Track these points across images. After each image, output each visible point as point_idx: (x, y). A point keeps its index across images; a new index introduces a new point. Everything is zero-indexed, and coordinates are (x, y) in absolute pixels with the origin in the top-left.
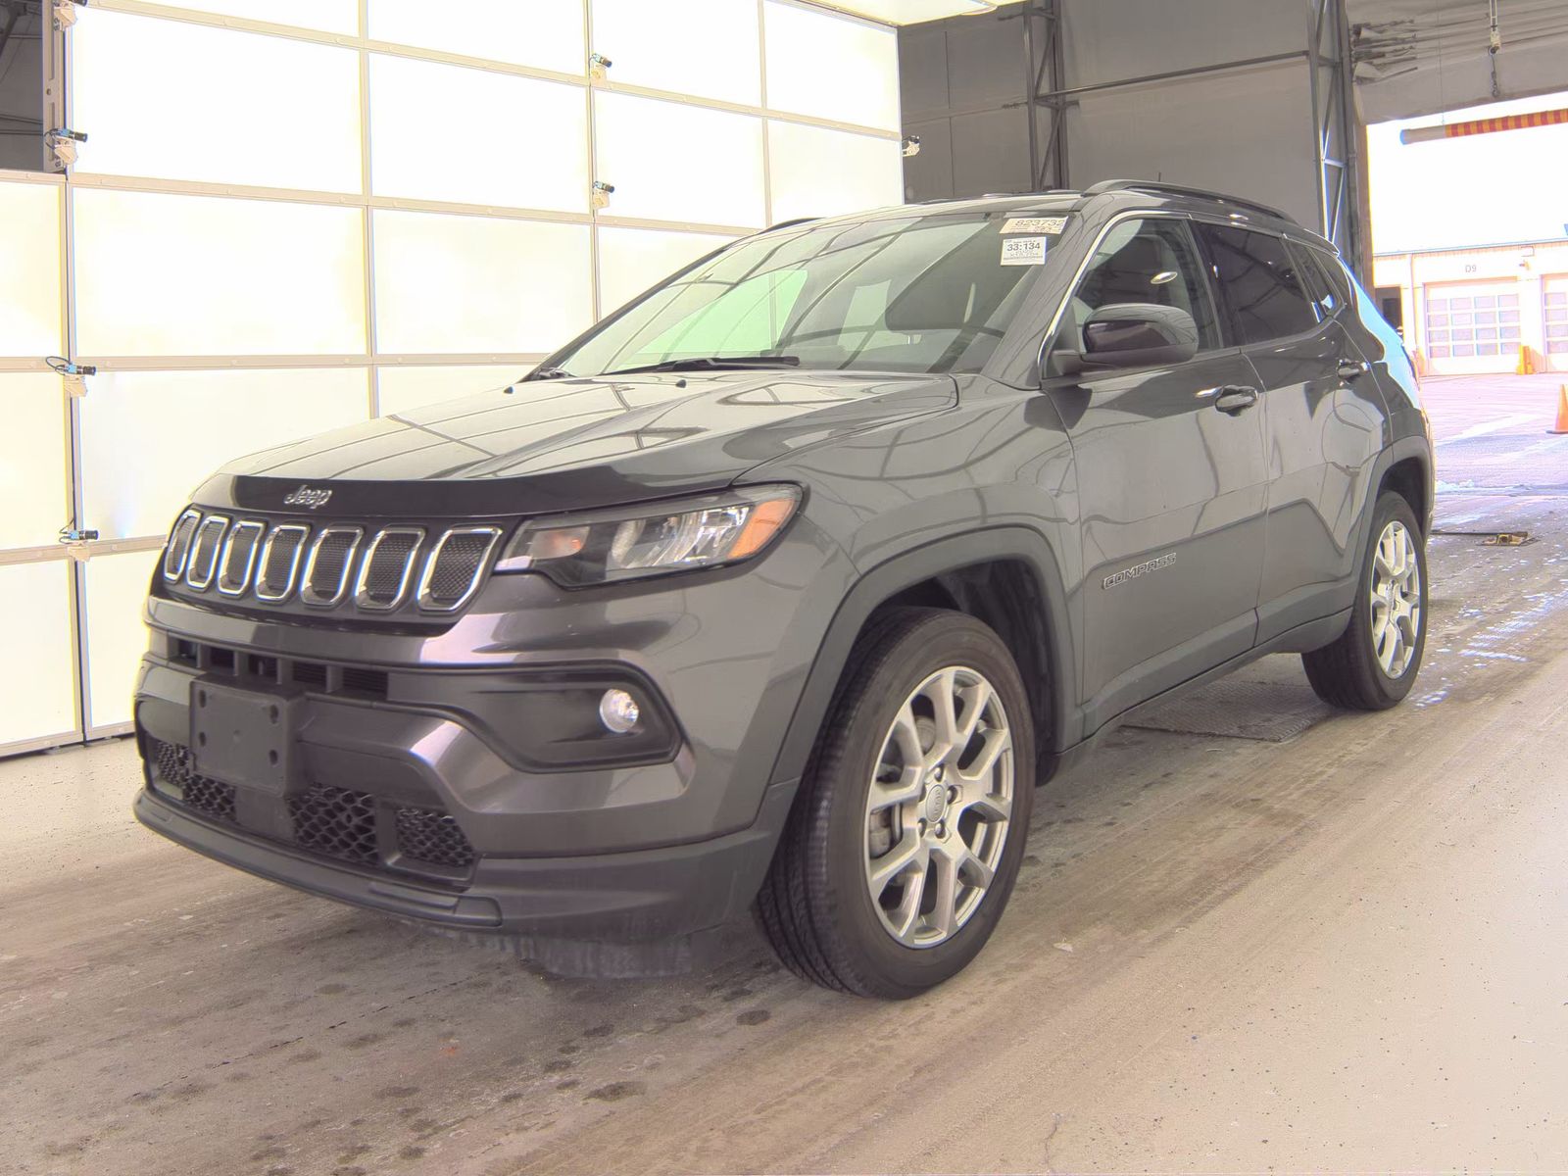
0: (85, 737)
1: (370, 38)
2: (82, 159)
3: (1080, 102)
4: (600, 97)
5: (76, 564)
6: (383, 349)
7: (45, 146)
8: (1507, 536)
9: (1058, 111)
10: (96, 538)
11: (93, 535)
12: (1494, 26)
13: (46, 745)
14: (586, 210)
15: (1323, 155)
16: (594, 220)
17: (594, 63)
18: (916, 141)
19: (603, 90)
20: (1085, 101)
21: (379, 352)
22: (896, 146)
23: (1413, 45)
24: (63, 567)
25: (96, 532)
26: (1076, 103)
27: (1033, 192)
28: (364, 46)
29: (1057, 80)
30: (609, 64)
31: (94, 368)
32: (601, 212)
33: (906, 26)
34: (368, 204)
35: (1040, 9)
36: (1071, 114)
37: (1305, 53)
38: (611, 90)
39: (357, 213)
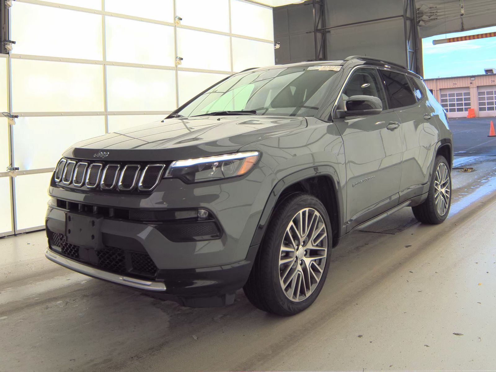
0: (15, 233)
1: (105, 11)
2: (14, 49)
3: (331, 31)
4: (178, 29)
5: (12, 178)
6: (109, 110)
7: (2, 45)
8: (466, 169)
9: (324, 34)
10: (18, 170)
11: (17, 169)
12: (462, 7)
13: (3, 235)
14: (174, 66)
15: (408, 48)
16: (176, 69)
17: (177, 19)
18: (279, 44)
19: (180, 27)
20: (332, 32)
21: (108, 111)
22: (272, 45)
23: (437, 13)
24: (8, 179)
25: (18, 168)
26: (329, 32)
27: (316, 60)
28: (103, 13)
29: (324, 25)
30: (181, 19)
31: (18, 116)
32: (179, 66)
33: (276, 7)
34: (105, 64)
35: (318, 2)
36: (328, 35)
37: (402, 16)
38: (182, 28)
39: (101, 67)
